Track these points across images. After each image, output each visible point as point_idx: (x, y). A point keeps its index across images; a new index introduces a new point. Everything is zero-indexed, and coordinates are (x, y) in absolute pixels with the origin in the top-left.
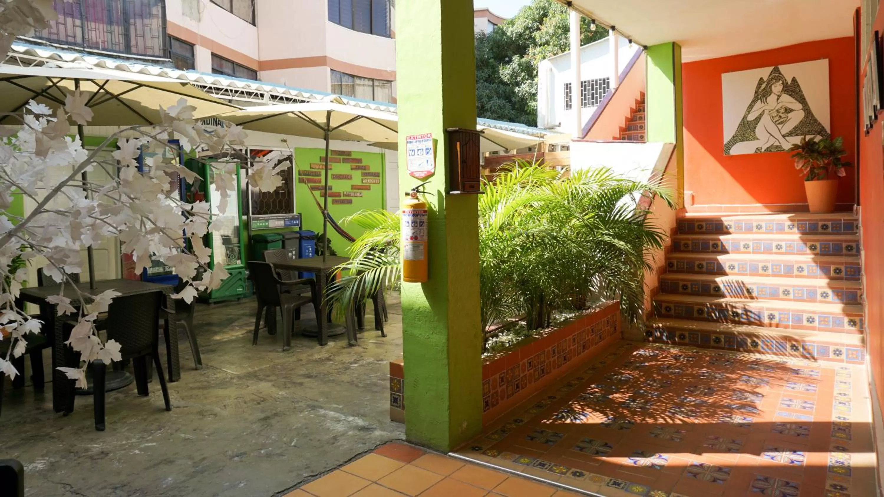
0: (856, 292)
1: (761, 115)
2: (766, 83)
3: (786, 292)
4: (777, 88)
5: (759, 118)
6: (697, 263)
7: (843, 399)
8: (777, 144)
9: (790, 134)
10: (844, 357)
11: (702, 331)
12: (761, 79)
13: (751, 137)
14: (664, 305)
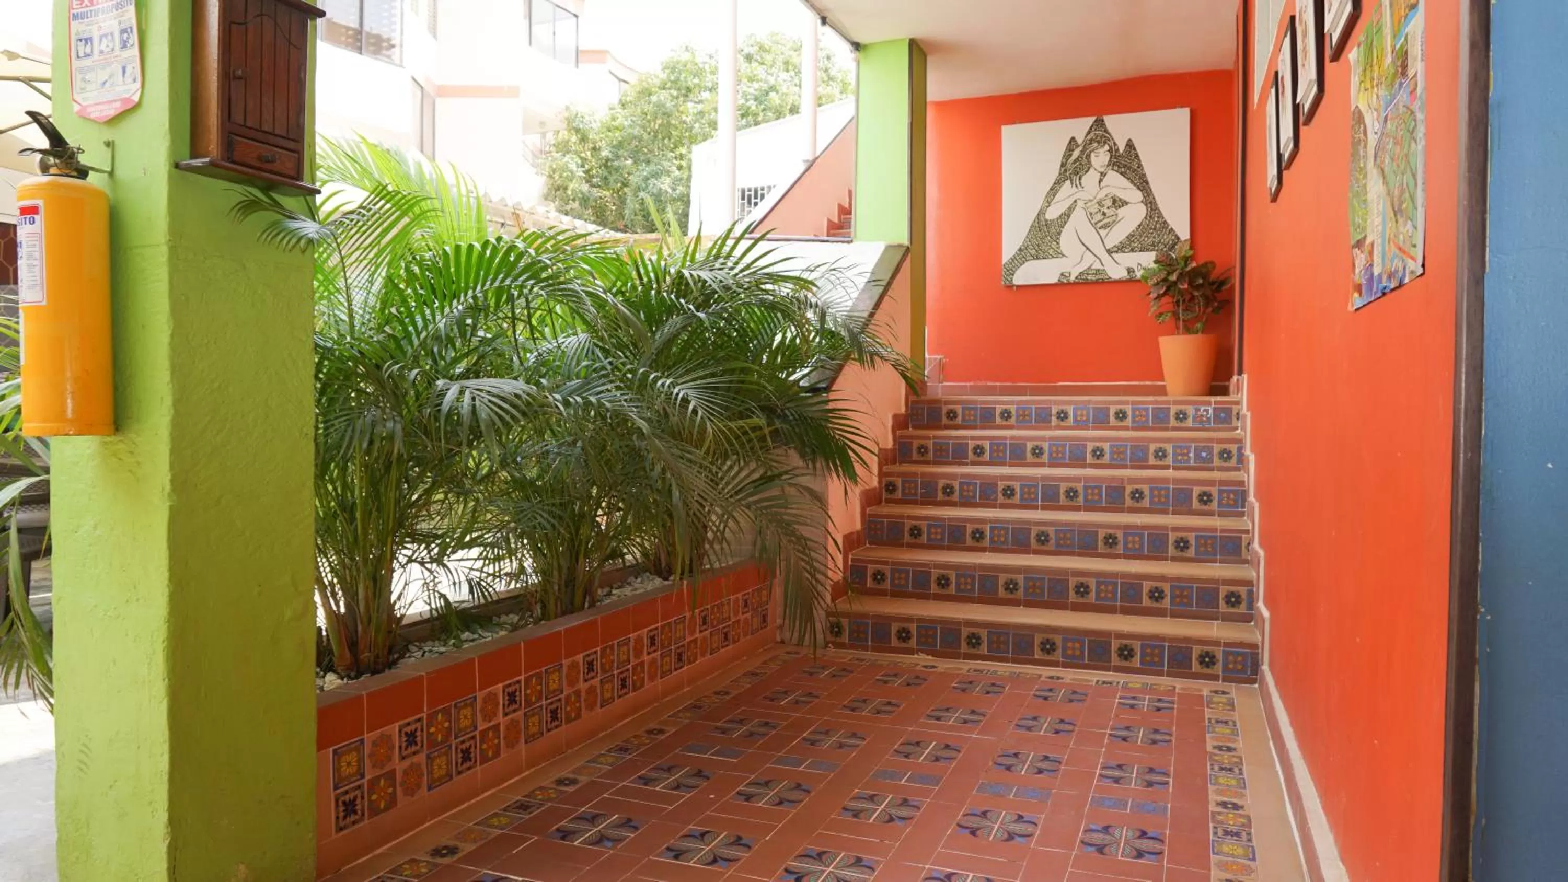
0: (1240, 538)
1: (1071, 209)
2: (1080, 148)
3: (1111, 540)
4: (1100, 158)
5: (1067, 215)
6: (941, 483)
7: (1225, 758)
8: (1097, 266)
9: (1121, 248)
10: (1218, 669)
11: (943, 622)
12: (1073, 139)
13: (1051, 252)
14: (871, 568)
